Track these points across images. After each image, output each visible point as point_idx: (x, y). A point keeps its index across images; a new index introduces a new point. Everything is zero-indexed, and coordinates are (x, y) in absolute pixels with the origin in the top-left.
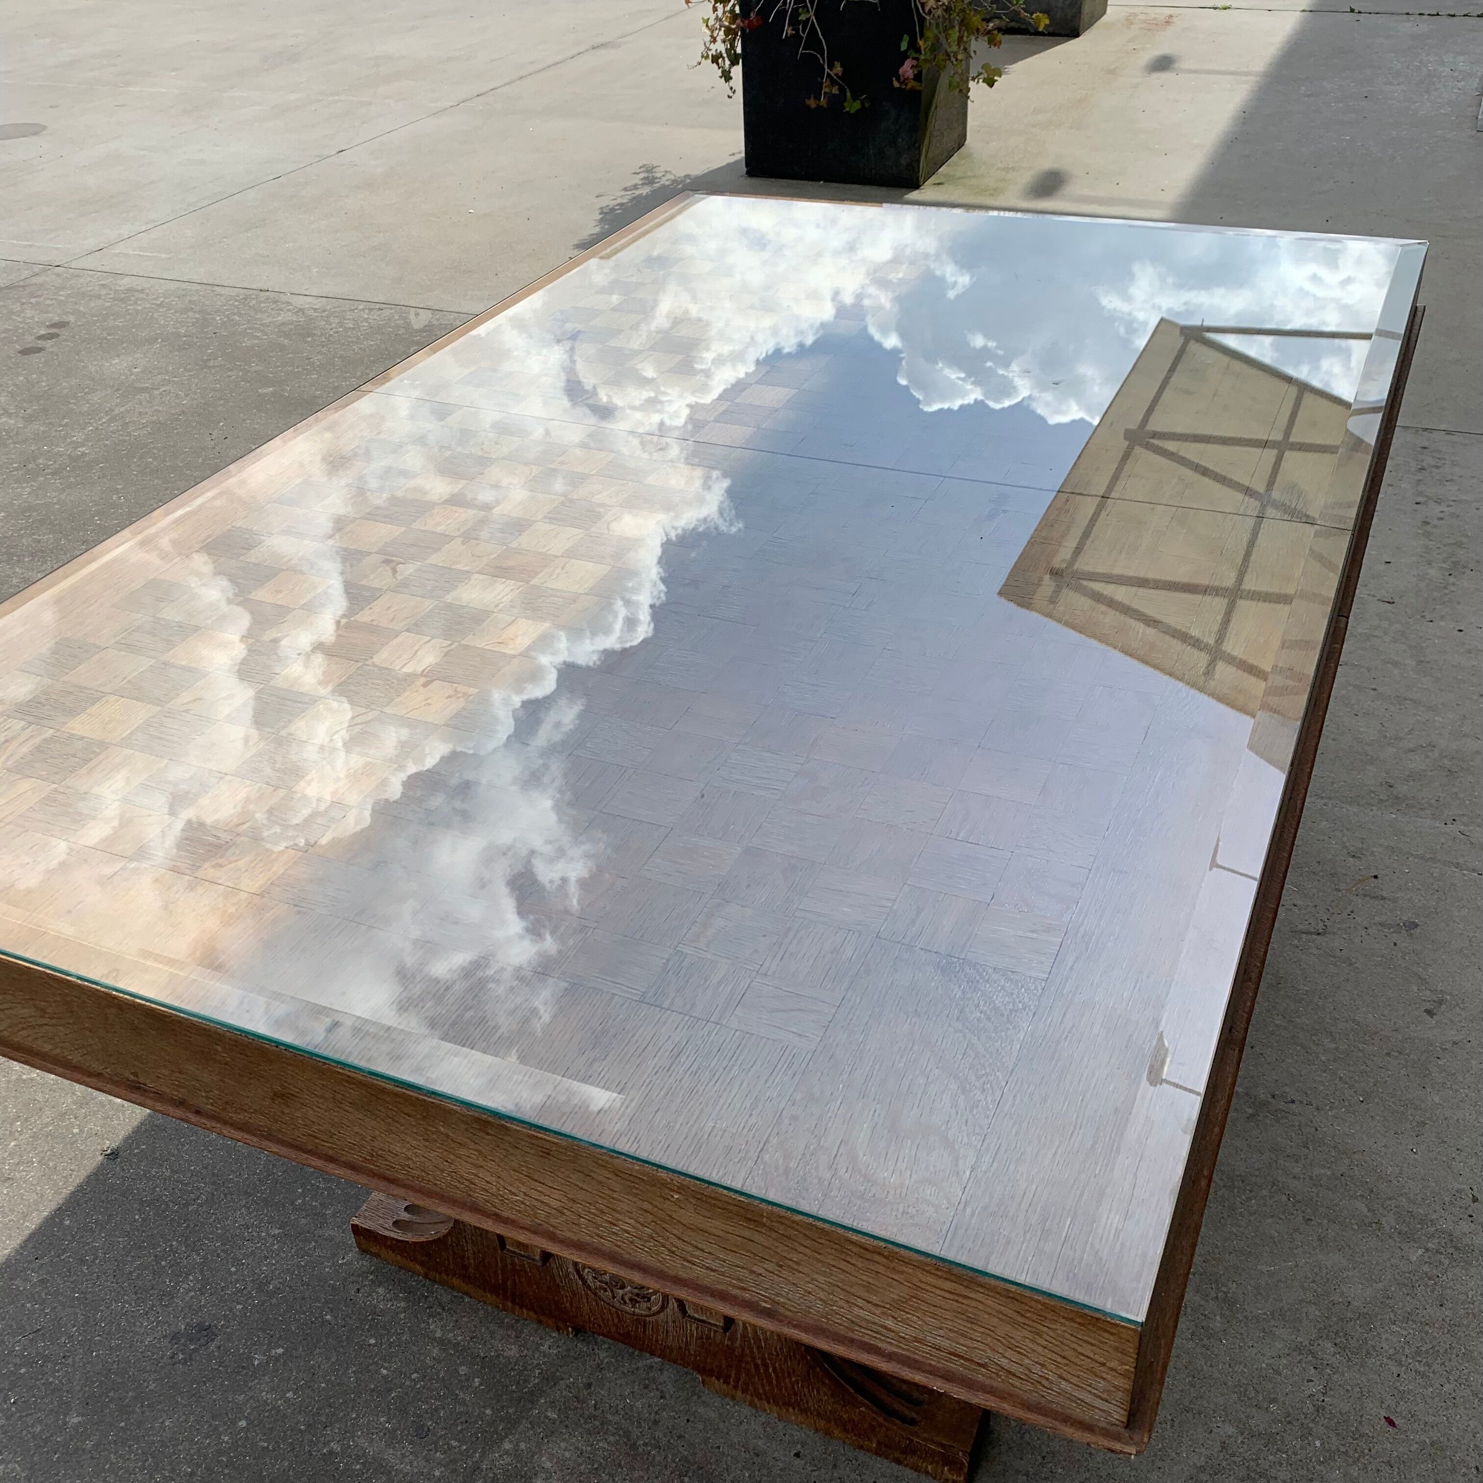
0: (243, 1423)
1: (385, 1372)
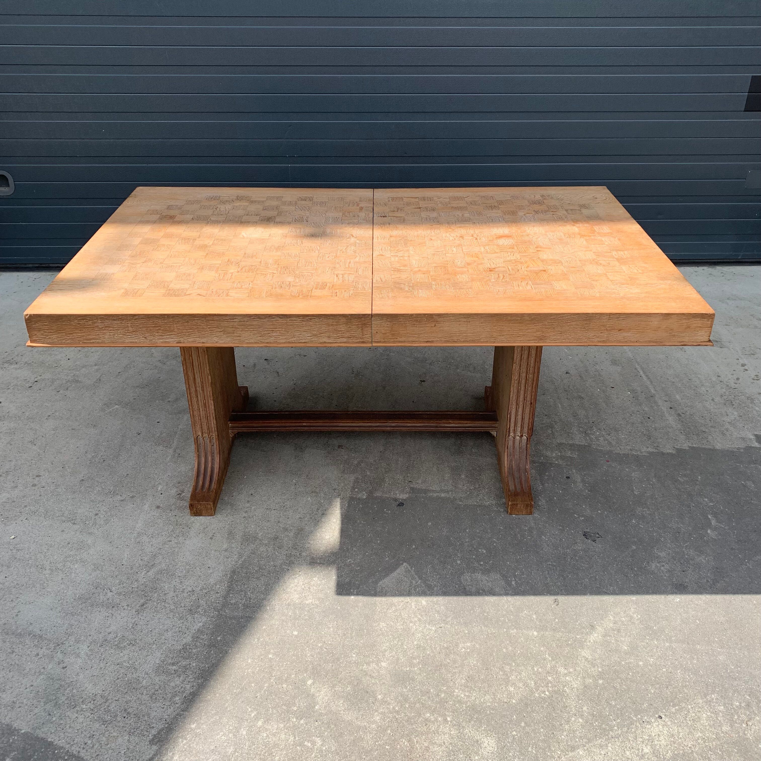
1: (561, 492)
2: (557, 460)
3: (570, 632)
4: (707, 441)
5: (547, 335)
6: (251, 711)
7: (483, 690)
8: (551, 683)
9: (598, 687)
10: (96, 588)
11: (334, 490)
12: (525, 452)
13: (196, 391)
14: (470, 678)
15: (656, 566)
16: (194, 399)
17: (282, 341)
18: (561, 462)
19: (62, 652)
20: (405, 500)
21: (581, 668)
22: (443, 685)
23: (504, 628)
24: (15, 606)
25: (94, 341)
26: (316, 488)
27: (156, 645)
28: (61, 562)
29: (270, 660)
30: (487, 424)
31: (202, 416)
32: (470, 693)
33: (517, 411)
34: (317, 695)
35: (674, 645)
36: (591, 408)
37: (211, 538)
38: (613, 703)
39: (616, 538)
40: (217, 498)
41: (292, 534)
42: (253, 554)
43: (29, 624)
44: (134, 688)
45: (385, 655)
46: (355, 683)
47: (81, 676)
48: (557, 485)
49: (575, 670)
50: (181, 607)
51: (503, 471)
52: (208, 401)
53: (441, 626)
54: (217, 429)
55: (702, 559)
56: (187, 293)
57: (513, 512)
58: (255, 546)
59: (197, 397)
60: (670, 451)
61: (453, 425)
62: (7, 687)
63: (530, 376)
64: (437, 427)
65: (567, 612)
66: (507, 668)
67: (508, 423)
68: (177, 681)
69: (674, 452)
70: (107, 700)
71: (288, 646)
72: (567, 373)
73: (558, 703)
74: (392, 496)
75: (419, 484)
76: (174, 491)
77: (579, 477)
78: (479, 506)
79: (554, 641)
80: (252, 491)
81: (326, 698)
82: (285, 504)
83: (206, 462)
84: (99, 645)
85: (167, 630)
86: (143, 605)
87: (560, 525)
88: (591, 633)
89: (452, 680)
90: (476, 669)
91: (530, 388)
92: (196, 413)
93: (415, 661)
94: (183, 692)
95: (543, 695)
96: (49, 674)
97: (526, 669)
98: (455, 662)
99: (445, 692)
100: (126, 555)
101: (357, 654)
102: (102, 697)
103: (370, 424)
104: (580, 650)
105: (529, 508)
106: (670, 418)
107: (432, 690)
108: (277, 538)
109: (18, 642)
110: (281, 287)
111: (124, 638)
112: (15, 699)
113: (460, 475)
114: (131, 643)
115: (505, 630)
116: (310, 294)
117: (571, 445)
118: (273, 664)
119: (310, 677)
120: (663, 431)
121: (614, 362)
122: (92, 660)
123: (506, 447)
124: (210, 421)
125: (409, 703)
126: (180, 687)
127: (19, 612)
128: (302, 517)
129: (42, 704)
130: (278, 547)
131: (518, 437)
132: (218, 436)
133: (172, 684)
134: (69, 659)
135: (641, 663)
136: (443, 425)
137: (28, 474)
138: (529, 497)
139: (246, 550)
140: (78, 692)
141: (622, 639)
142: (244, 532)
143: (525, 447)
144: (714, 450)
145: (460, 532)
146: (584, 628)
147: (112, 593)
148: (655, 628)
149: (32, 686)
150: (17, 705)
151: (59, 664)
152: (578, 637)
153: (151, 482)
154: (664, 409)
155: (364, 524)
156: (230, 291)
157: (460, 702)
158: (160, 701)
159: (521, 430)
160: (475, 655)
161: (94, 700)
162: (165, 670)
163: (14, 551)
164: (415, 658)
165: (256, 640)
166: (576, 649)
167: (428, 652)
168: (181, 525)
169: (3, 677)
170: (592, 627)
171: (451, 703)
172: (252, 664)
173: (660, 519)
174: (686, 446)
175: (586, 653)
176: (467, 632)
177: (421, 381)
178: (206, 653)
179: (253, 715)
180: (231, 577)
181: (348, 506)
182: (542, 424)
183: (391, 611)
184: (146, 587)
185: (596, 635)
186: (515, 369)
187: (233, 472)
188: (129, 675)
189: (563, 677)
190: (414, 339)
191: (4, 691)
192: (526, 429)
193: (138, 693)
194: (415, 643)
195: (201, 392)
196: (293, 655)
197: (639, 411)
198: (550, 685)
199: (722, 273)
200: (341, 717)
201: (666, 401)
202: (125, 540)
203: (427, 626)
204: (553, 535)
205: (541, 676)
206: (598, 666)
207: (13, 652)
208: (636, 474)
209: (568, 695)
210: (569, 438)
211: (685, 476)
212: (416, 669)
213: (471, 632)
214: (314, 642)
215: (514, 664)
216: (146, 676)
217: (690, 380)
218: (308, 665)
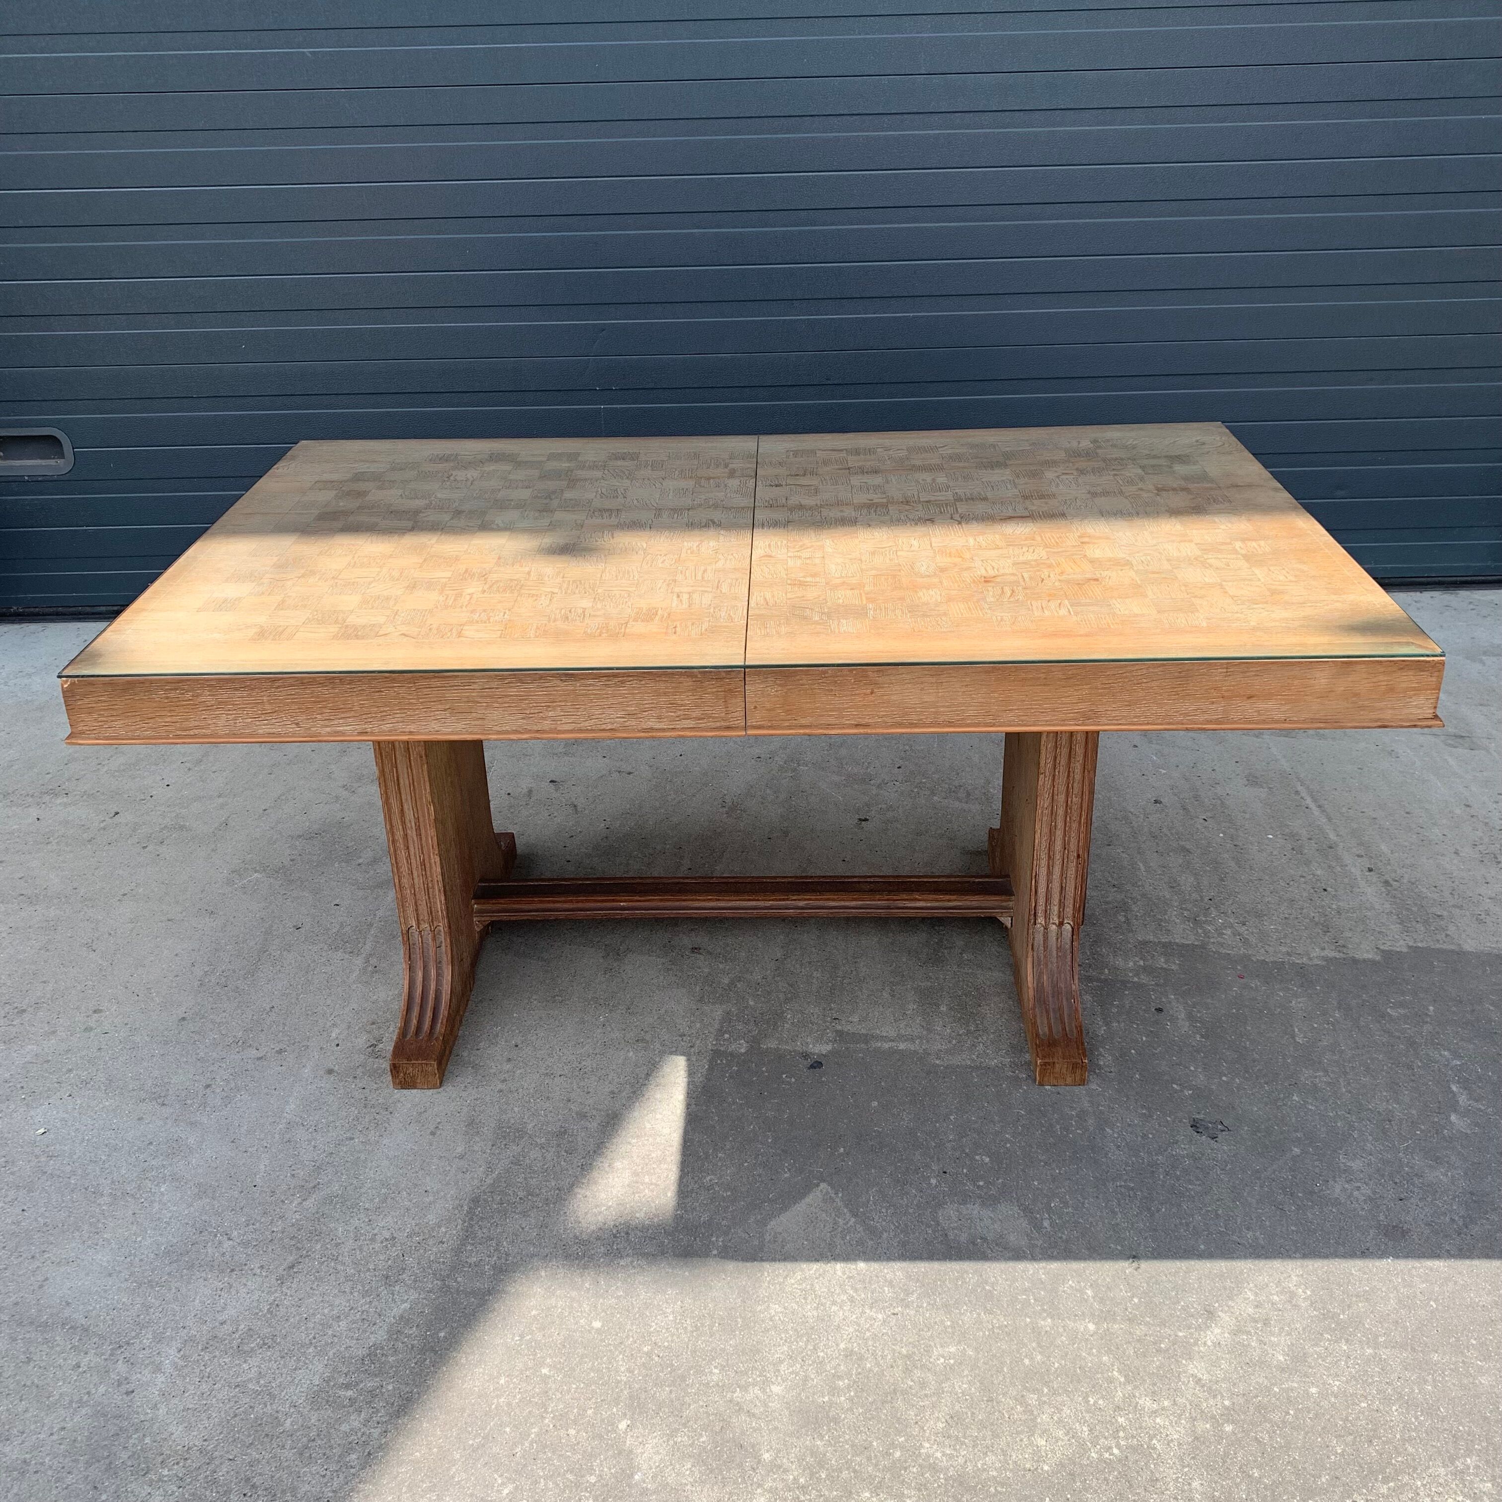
0: (1224, 1078)
1: (1144, 1039)
2: (1137, 975)
3: (1163, 1324)
4: (1447, 935)
5: (1101, 709)
6: (503, 1484)
7: (981, 1445)
8: (1124, 1429)
9: (1223, 1439)
10: (201, 1232)
11: (681, 1036)
12: (1069, 957)
13: (406, 835)
14: (955, 1419)
15: (1344, 1190)
16: (402, 854)
17: (567, 727)
18: (1144, 979)
19: (126, 1360)
20: (825, 1056)
21: (1187, 1399)
22: (899, 1433)
23: (1026, 1315)
24: (38, 1267)
25: (196, 732)
26: (647, 1032)
27: (316, 1347)
28: (132, 1180)
29: (545, 1379)
30: (991, 901)
31: (417, 886)
32: (955, 1450)
33: (1050, 873)
34: (639, 1451)
35: (1384, 1353)
36: (1205, 871)
37: (433, 1134)
38: (1256, 1475)
39: (1260, 1132)
40: (447, 1052)
41: (596, 1125)
42: (516, 1164)
43: (64, 1303)
44: (267, 1435)
45: (779, 1371)
46: (718, 1428)
47: (163, 1410)
48: (1138, 1025)
49: (1175, 1403)
50: (369, 1270)
51: (1025, 997)
52: (430, 856)
53: (896, 1311)
54: (447, 913)
55: (1438, 1175)
56: (381, 633)
57: (1046, 1079)
58: (519, 1149)
59: (408, 848)
60: (1370, 956)
61: (922, 903)
62: (15, 1431)
63: (1074, 799)
64: (889, 908)
65: (1157, 1283)
66: (1032, 1399)
67: (1033, 897)
68: (355, 1421)
69: (1378, 958)
70: (212, 1459)
71: (581, 1351)
72: (1156, 802)
73: (1138, 1472)
74: (799, 1046)
75: (853, 1024)
76: (362, 1041)
77: (1181, 1008)
78: (977, 1068)
79: (1129, 1342)
80: (518, 1039)
81: (657, 1458)
82: (582, 1065)
83: (425, 978)
84: (200, 1348)
85: (339, 1317)
86: (292, 1267)
87: (1143, 1107)
88: (1208, 1327)
89: (917, 1423)
90: (966, 1400)
91: (1075, 826)
92: (405, 881)
93: (841, 1383)
94: (365, 1443)
95: (1107, 1455)
96: (100, 1404)
97: (1072, 1400)
98: (923, 1384)
99: (902, 1447)
100: (262, 1167)
101: (723, 1368)
102: (201, 1452)
103: (754, 903)
104: (1184, 1362)
105: (1078, 1072)
106: (1369, 890)
107: (875, 1444)
108: (565, 1132)
109: (40, 1340)
110: (567, 618)
111: (251, 1333)
112: (28, 1456)
113: (938, 1006)
114: (265, 1344)
115: (1028, 1320)
116: (623, 630)
117: (1165, 945)
118: (550, 1388)
119: (625, 1414)
120: (1355, 915)
121: (1253, 780)
122: (185, 1378)
123: (1030, 947)
124: (434, 896)
125: (827, 1470)
126: (359, 1434)
127: (47, 1279)
128: (616, 1091)
129: (81, 1465)
130: (566, 1152)
131: (1054, 926)
132: (450, 927)
133: (345, 1427)
134: (139, 1376)
135: (1313, 1390)
136: (900, 904)
137: (78, 1008)
138: (1078, 1048)
139: (501, 1157)
140: (155, 1442)
141: (1272, 1338)
142: (499, 1120)
143: (1068, 946)
144: (1461, 954)
145: (936, 1122)
146: (1192, 1316)
147: (231, 1242)
148: (1342, 1317)
149: (63, 1428)
150: (32, 1468)
151: (119, 1386)
152: (1181, 1334)
153: (317, 1021)
154: (1356, 872)
155: (741, 1104)
156: (465, 628)
157: (934, 1468)
158: (319, 1461)
159: (1060, 912)
160: (966, 1372)
161: (186, 1459)
162: (331, 1399)
163: (43, 1159)
164: (840, 1378)
165: (517, 1338)
166: (1177, 1361)
167: (868, 1365)
168: (373, 1106)
169: (7, 1410)
170: (1210, 1314)
171: (915, 1470)
172: (507, 1387)
173: (1350, 1092)
174: (1401, 946)
175: (1196, 1368)
176: (949, 1323)
177: (860, 820)
178: (416, 1363)
179: (506, 1491)
180: (471, 1211)
181: (708, 1070)
182: (1107, 903)
183: (793, 1281)
184: (299, 1230)
185: (1217, 1331)
186: (1044, 785)
187: (481, 1001)
188: (259, 1409)
189: (1149, 1417)
190: (832, 720)
191: (8, 1440)
192: (1069, 911)
193: (275, 1446)
194: (842, 1346)
195: (415, 838)
196: (591, 1369)
197: (1303, 877)
198: (1121, 1434)
199: (1471, 603)
200: (687, 1497)
201: (1359, 856)
202: (262, 1136)
203: (868, 1311)
204: (1129, 1125)
205: (1102, 1416)
206: (1222, 1396)
207: (29, 1360)
208: (1300, 1003)
209: (1159, 1455)
210: (1161, 930)
211: (1402, 1005)
212: (843, 1398)
213: (958, 1324)
214: (635, 1342)
215: (1046, 1390)
216: (292, 1410)
217: (1407, 813)
218: (622, 1390)
